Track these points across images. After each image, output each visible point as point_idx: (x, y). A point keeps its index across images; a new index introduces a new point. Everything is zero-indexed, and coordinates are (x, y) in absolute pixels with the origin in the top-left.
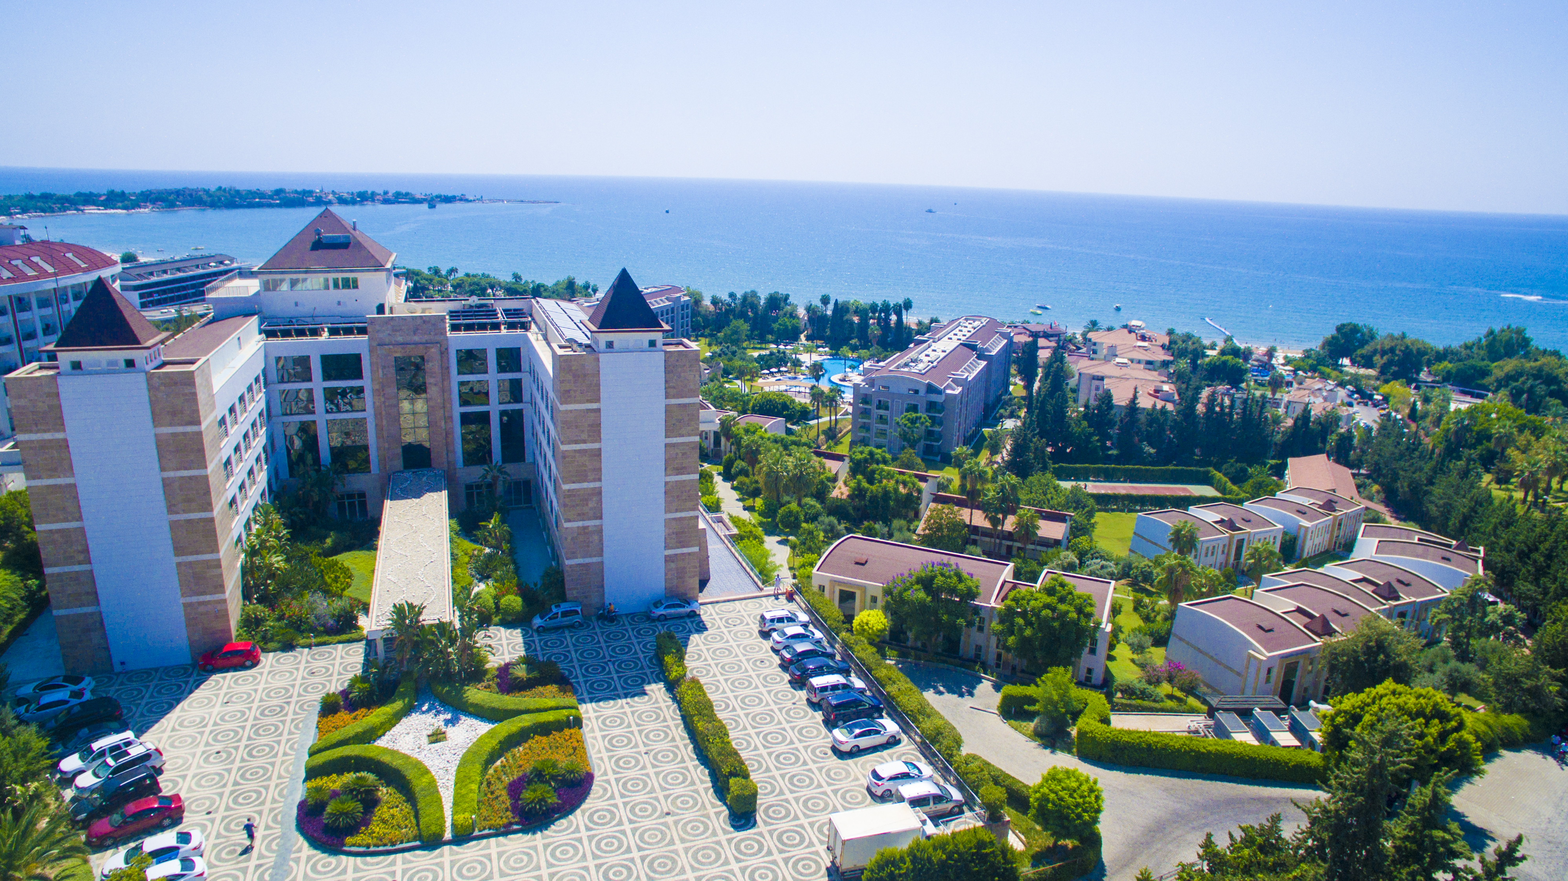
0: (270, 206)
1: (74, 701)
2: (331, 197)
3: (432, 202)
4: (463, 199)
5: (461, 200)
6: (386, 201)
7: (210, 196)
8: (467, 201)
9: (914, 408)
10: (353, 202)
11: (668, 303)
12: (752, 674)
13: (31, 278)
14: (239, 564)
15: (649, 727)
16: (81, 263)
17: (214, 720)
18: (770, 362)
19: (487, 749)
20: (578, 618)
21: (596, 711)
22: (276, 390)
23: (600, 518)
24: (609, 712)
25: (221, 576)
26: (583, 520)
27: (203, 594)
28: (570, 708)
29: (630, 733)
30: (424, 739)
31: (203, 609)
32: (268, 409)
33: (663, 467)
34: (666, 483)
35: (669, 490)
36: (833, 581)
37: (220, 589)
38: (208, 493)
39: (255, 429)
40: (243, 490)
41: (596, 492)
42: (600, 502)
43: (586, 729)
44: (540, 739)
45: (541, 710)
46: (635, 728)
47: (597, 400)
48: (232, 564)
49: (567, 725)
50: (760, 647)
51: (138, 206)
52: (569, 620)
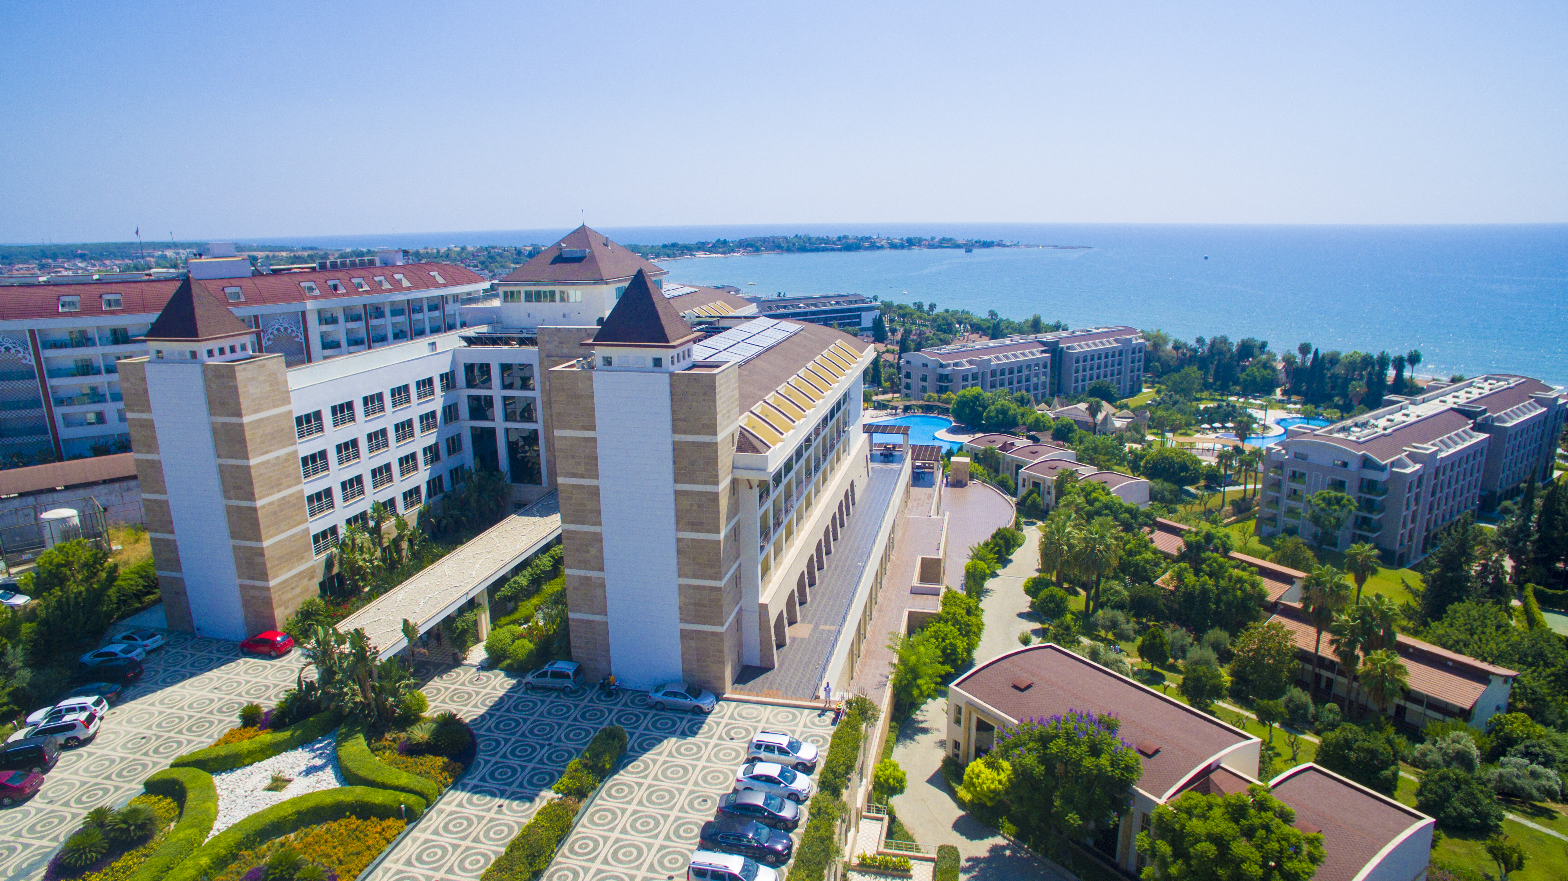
0: (833, 250)
1: (121, 656)
2: (884, 242)
3: (969, 247)
4: (1001, 244)
5: (998, 245)
6: (931, 246)
7: (788, 242)
8: (1005, 246)
9: (1339, 485)
10: (902, 247)
11: (1115, 345)
12: (674, 814)
13: (384, 291)
14: (323, 556)
15: (481, 848)
16: (440, 280)
17: (186, 703)
18: (1215, 416)
19: (272, 817)
20: (569, 683)
21: (460, 805)
22: (463, 394)
23: (602, 569)
24: (470, 811)
25: (264, 564)
26: (585, 568)
27: (253, 578)
28: (415, 793)
29: (456, 847)
30: (268, 782)
31: (253, 592)
32: (450, 412)
33: (673, 520)
34: (679, 540)
35: (683, 549)
36: (970, 704)
37: (264, 576)
38: (251, 483)
39: (404, 429)
40: (353, 486)
41: (598, 538)
42: (601, 550)
43: (423, 824)
44: (354, 821)
45: (384, 786)
46: (468, 842)
47: (593, 428)
48: (297, 555)
49: (397, 814)
50: (726, 778)
51: (733, 251)
52: (559, 682)
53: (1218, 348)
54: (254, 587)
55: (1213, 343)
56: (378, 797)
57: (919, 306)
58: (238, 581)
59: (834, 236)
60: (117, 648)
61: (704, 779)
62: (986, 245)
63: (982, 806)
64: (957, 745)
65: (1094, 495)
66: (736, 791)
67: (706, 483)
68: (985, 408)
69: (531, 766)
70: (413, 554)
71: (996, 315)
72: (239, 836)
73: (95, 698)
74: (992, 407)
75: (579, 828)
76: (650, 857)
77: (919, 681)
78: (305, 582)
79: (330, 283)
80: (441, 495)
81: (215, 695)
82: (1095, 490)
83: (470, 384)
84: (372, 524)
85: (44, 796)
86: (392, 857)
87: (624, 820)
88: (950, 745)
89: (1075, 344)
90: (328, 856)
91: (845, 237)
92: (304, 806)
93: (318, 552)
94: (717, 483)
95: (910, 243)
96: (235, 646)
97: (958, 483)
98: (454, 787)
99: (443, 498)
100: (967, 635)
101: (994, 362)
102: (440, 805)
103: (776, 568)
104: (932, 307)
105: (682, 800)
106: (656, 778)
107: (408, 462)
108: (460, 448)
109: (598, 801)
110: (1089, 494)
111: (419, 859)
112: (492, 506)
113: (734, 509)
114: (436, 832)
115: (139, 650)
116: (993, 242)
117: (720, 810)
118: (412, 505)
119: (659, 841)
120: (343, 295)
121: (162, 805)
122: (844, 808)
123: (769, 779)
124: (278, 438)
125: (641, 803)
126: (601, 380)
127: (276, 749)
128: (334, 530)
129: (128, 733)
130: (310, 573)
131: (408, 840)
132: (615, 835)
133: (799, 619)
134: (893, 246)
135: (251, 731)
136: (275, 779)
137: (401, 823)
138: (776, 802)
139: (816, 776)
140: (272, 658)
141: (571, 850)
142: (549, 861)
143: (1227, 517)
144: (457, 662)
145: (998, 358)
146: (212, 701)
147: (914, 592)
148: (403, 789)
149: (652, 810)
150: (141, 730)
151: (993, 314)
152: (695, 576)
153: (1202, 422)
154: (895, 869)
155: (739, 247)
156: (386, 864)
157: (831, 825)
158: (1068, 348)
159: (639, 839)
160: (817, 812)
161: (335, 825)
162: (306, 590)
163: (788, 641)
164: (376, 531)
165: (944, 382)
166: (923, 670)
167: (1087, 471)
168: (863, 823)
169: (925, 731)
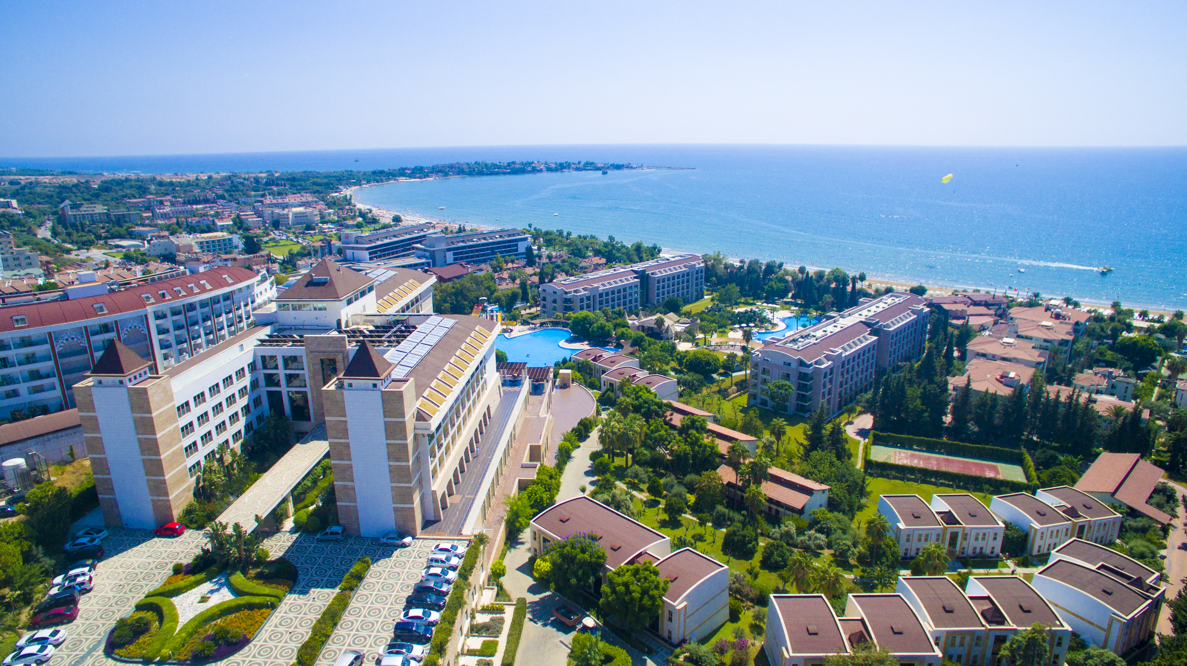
0: (504, 173)
1: (89, 544)
2: (542, 166)
3: (604, 169)
4: (629, 167)
5: (627, 167)
6: (578, 169)
7: (470, 166)
8: (632, 168)
9: (787, 377)
10: (556, 170)
11: (684, 269)
12: (394, 594)
13: (196, 294)
14: (194, 478)
15: (309, 617)
16: (230, 281)
17: (136, 565)
18: (743, 319)
19: (209, 614)
20: (339, 537)
21: (295, 600)
22: (262, 373)
23: (353, 481)
24: (300, 602)
25: (166, 488)
26: (344, 481)
27: (159, 496)
28: (274, 596)
29: (296, 618)
30: (199, 599)
31: (160, 503)
32: (254, 384)
33: (386, 457)
34: (390, 466)
35: (392, 470)
36: (540, 530)
37: (167, 494)
38: (158, 447)
39: (231, 400)
40: (207, 437)
41: (350, 467)
42: (352, 472)
43: (279, 610)
44: (247, 612)
45: (258, 595)
46: (302, 615)
47: (345, 416)
48: (182, 481)
49: (266, 606)
50: (418, 576)
51: (427, 176)
52: (334, 537)
53: (753, 267)
54: (159, 500)
55: (751, 263)
56: (257, 600)
57: (561, 233)
58: (151, 498)
59: (505, 161)
60: (85, 540)
61: (408, 577)
62: (618, 167)
63: (543, 578)
64: (535, 550)
65: (640, 393)
66: (421, 581)
67: (401, 439)
68: (591, 325)
69: (325, 579)
70: (241, 469)
71: (614, 239)
72: (196, 623)
73: (88, 568)
74: (595, 325)
75: (351, 604)
76: (385, 613)
77: (520, 519)
78: (186, 494)
79: (160, 292)
80: (252, 432)
81: (150, 560)
82: (641, 389)
83: (265, 367)
84: (218, 456)
85: (81, 617)
86: (267, 625)
87: (372, 599)
88: (532, 550)
89: (657, 271)
90: (239, 627)
91: (513, 163)
92: (222, 608)
93: (192, 476)
94: (406, 439)
95: (561, 167)
96: (151, 532)
97: (564, 386)
98: (290, 593)
99: (254, 434)
100: (550, 490)
101: (602, 288)
102: (285, 601)
103: (441, 470)
104: (569, 234)
105: (398, 587)
106: (385, 579)
107: (234, 418)
108: (261, 402)
109: (359, 591)
110: (637, 393)
111: (280, 624)
112: (283, 435)
113: (416, 448)
114: (285, 612)
115: (97, 540)
116: (623, 165)
117: (415, 590)
118: (237, 440)
119: (388, 606)
120: (170, 300)
121: (149, 615)
122: (469, 585)
123: (436, 575)
124: (171, 420)
125: (379, 590)
126: (347, 394)
127: (198, 583)
128: (198, 463)
129: (110, 584)
130: (188, 489)
131: (273, 617)
132: (369, 605)
133: (455, 492)
134: (549, 170)
135: (180, 576)
136: (202, 598)
137: (268, 610)
138: (439, 585)
139: (457, 572)
140: (174, 537)
141: (349, 613)
142: (340, 618)
143: (733, 393)
144: (278, 530)
145: (603, 285)
146: (150, 563)
147: (523, 467)
148: (268, 595)
149: (384, 593)
150: (117, 582)
151: (611, 238)
152: (399, 482)
153: (734, 323)
154: (497, 609)
155: (432, 173)
156: (266, 628)
157: (462, 592)
158: (652, 274)
159: (379, 606)
160: (456, 587)
161: (238, 614)
162: (187, 498)
163: (449, 505)
164: (221, 460)
165: (568, 304)
166: (520, 513)
167: (642, 374)
168: (485, 592)
169: (522, 543)
